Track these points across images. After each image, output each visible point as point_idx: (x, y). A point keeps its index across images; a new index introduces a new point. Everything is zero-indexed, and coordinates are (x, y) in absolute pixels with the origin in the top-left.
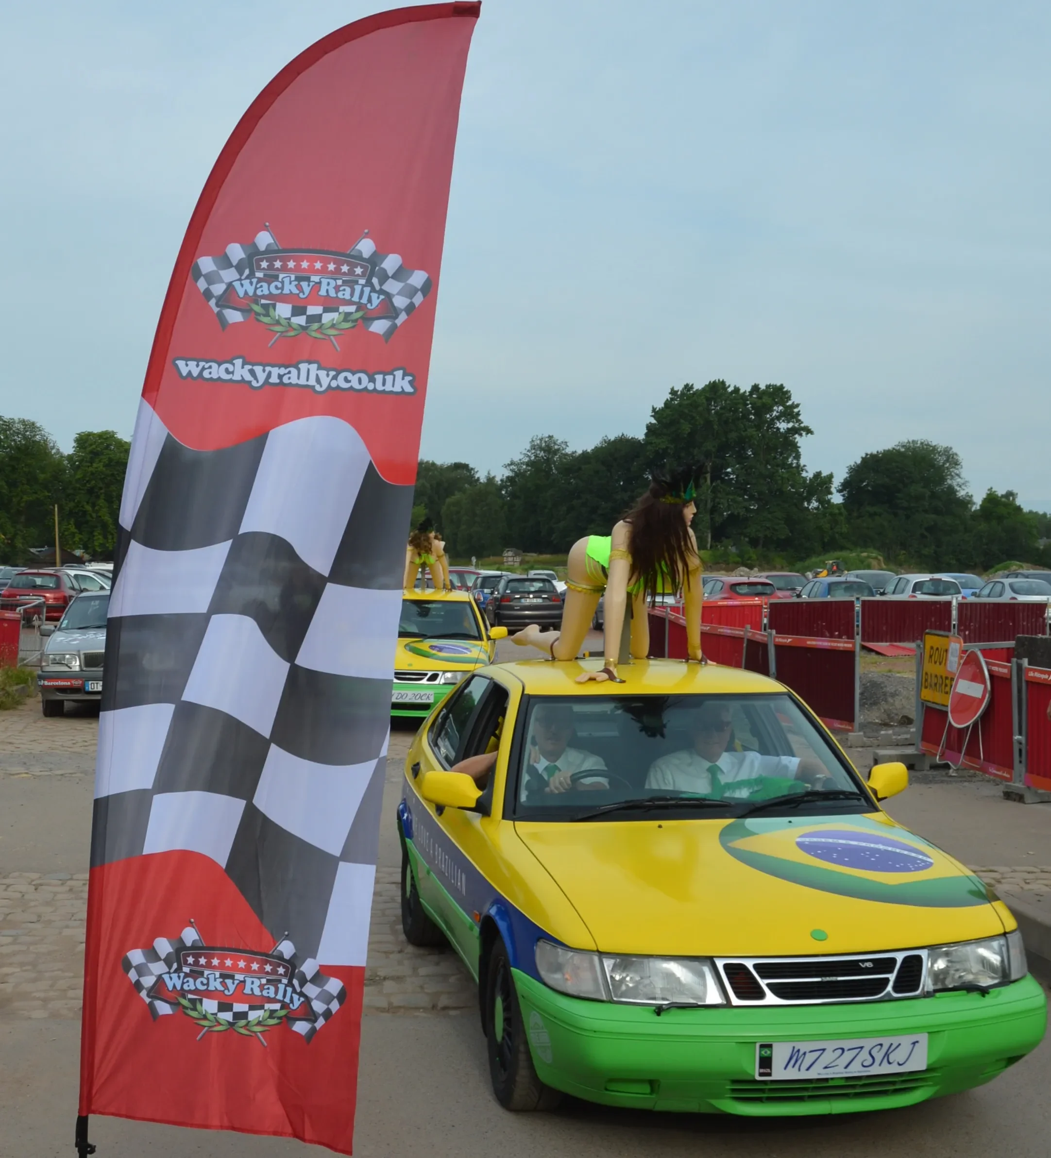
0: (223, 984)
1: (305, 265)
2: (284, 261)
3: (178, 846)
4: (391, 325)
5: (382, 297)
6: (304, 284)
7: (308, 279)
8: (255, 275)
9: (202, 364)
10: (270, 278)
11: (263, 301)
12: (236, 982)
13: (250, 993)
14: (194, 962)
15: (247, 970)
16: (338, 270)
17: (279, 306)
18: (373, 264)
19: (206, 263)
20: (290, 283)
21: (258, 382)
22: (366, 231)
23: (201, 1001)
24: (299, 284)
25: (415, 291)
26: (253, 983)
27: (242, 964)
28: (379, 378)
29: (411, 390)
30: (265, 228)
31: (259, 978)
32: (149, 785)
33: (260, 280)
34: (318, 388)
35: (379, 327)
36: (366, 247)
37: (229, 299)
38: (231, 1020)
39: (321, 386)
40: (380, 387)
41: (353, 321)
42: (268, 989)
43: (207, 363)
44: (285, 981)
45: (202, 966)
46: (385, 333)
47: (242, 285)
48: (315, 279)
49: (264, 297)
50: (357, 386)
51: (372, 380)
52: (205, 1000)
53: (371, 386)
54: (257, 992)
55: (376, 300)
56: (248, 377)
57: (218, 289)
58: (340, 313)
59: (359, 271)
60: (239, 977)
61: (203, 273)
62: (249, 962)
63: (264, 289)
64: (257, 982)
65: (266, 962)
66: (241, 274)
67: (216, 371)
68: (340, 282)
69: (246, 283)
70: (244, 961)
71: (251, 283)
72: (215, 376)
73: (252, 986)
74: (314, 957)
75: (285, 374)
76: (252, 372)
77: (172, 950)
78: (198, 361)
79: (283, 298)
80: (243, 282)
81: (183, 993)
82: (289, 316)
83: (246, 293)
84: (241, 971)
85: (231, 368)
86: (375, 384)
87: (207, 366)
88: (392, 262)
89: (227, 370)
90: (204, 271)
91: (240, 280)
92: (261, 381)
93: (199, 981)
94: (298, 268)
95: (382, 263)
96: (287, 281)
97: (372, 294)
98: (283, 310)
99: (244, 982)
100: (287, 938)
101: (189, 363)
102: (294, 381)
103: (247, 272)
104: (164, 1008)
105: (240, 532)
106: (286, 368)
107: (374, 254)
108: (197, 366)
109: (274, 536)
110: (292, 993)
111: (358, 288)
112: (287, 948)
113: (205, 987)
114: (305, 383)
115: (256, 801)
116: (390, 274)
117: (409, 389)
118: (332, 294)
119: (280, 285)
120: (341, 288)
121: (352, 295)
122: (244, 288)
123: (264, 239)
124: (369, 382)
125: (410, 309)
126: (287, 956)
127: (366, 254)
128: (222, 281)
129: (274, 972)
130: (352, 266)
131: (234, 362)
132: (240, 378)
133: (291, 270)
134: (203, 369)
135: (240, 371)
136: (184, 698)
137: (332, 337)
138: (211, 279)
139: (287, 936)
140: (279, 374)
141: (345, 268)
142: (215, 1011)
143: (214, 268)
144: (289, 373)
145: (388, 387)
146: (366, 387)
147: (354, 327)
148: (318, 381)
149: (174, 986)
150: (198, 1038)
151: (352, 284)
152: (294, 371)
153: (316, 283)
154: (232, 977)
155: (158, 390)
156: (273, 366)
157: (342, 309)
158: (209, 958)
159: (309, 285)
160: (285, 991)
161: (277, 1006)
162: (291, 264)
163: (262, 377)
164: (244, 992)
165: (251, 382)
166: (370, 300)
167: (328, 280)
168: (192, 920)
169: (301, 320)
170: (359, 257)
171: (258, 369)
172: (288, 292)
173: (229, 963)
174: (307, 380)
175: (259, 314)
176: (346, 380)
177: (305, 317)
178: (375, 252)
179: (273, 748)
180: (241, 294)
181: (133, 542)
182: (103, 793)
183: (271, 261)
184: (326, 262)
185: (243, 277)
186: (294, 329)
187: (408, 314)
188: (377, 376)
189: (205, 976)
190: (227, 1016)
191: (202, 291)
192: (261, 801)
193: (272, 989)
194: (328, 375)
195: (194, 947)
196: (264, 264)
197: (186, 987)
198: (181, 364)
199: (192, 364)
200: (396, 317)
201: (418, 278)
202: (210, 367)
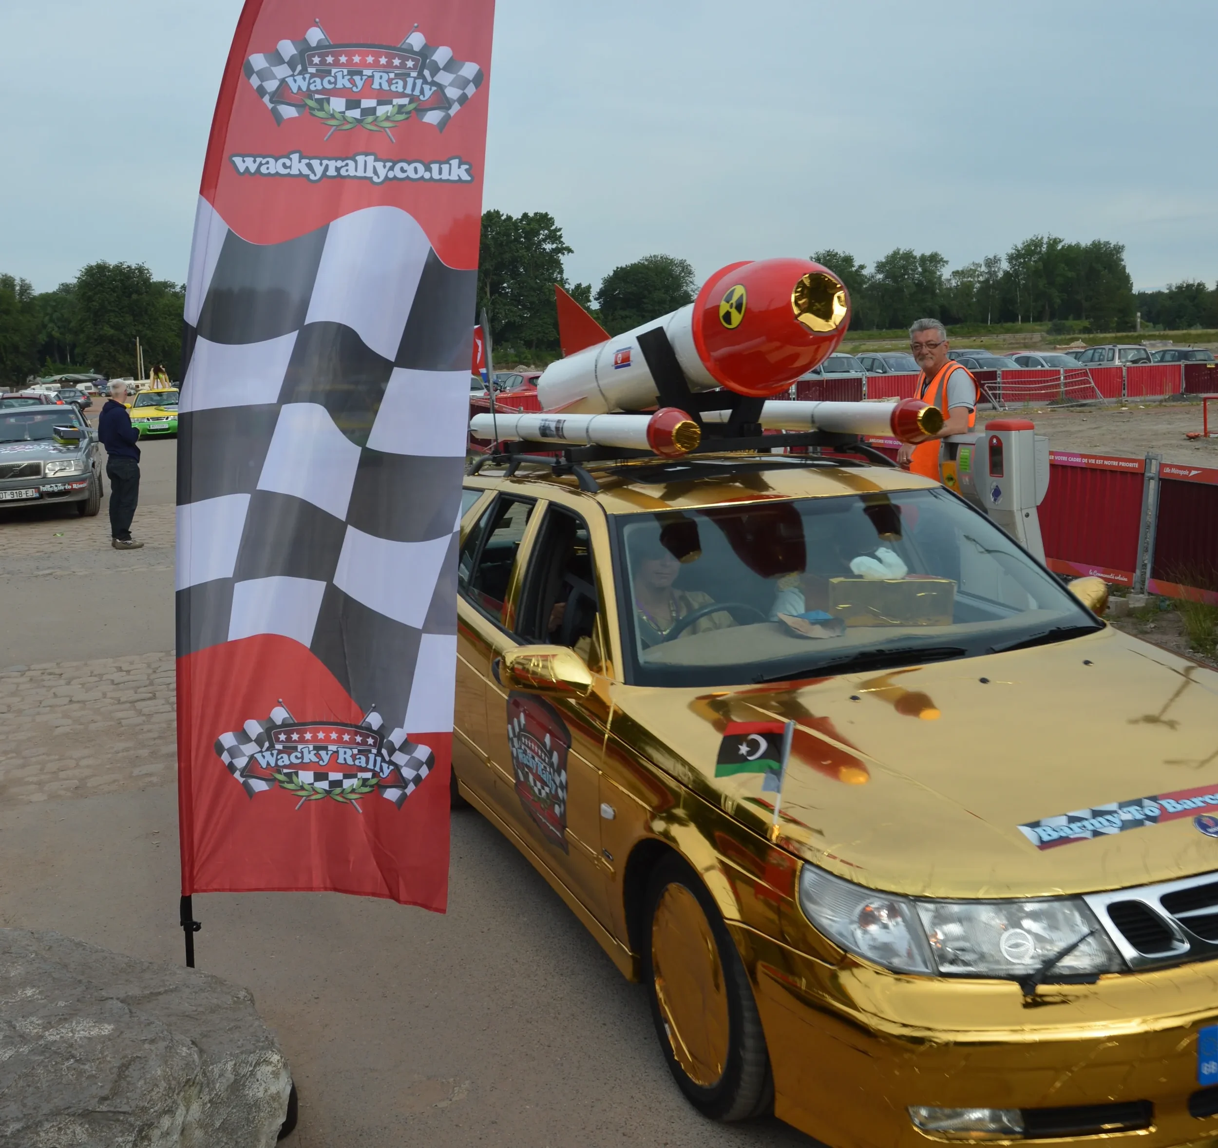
0: (317, 755)
1: (357, 59)
2: (336, 56)
3: (262, 630)
4: (444, 117)
5: (434, 88)
6: (357, 78)
7: (360, 73)
8: (307, 70)
9: (259, 160)
10: (323, 73)
11: (317, 96)
12: (330, 753)
13: (344, 762)
14: (286, 738)
15: (340, 741)
16: (390, 64)
17: (332, 99)
18: (423, 57)
19: (258, 61)
20: (343, 78)
21: (315, 175)
22: (416, 25)
23: (297, 774)
24: (352, 78)
25: (466, 83)
26: (345, 753)
27: (334, 736)
28: (435, 167)
29: (467, 178)
30: (316, 25)
31: (351, 749)
32: (229, 573)
33: (313, 76)
34: (375, 179)
35: (433, 117)
36: (416, 40)
37: (282, 94)
38: (327, 788)
39: (379, 178)
40: (436, 176)
41: (407, 113)
42: (360, 758)
43: (264, 158)
44: (374, 751)
45: (295, 741)
46: (439, 123)
47: (295, 81)
48: (367, 72)
49: (317, 92)
50: (413, 175)
51: (428, 169)
52: (300, 772)
53: (427, 175)
54: (350, 761)
55: (428, 92)
56: (306, 171)
57: (271, 86)
58: (394, 106)
59: (410, 64)
60: (332, 748)
61: (256, 70)
62: (341, 733)
63: (318, 84)
64: (349, 752)
65: (356, 734)
66: (294, 70)
67: (273, 167)
68: (392, 75)
69: (299, 78)
70: (336, 733)
71: (304, 79)
72: (272, 171)
73: (345, 756)
74: (402, 727)
75: (342, 167)
76: (309, 166)
77: (262, 731)
78: (255, 157)
79: (336, 92)
80: (295, 78)
81: (278, 769)
82: (344, 109)
83: (299, 88)
84: (334, 742)
85: (288, 163)
86: (431, 172)
87: (264, 161)
88: (442, 55)
89: (284, 166)
90: (256, 69)
91: (293, 76)
92: (319, 175)
93: (293, 756)
94: (350, 62)
95: (432, 56)
96: (339, 75)
97: (424, 86)
98: (337, 104)
99: (337, 752)
100: (375, 709)
101: (245, 159)
102: (352, 173)
103: (299, 68)
104: (259, 786)
105: (305, 324)
106: (343, 161)
107: (425, 47)
108: (255, 161)
109: (340, 325)
110: (381, 762)
111: (410, 81)
112: (374, 720)
113: (300, 760)
114: (363, 175)
115: (336, 582)
116: (441, 65)
117: (466, 177)
118: (385, 86)
119: (333, 80)
120: (394, 82)
121: (405, 87)
122: (298, 83)
123: (315, 35)
124: (425, 171)
125: (463, 100)
126: (375, 727)
127: (417, 48)
128: (275, 78)
129: (364, 742)
130: (404, 59)
131: (291, 156)
132: (298, 173)
133: (343, 65)
134: (261, 164)
135: (297, 165)
136: (258, 488)
137: (387, 129)
138: (263, 75)
139: (375, 707)
140: (336, 167)
141: (397, 62)
142: (312, 781)
143: (267, 65)
144: (347, 165)
145: (445, 176)
146: (423, 176)
147: (407, 119)
148: (375, 172)
149: (268, 764)
150: (297, 808)
151: (404, 77)
152: (351, 163)
153: (369, 77)
154: (325, 748)
155: (216, 188)
156: (329, 160)
157: (396, 101)
158: (301, 733)
159: (362, 79)
160: (375, 761)
161: (369, 775)
162: (343, 59)
163: (319, 170)
164: (338, 761)
165: (309, 175)
166: (422, 92)
167: (381, 74)
168: (281, 700)
169: (356, 113)
170: (410, 50)
171: (315, 163)
172: (342, 86)
173: (321, 735)
174: (365, 172)
175: (313, 109)
176: (403, 170)
177: (359, 110)
178: (426, 45)
179: (350, 529)
180: (295, 90)
181: (199, 338)
182: (185, 585)
183: (323, 56)
184: (377, 56)
185: (296, 73)
186: (349, 123)
187: (461, 105)
188: (432, 166)
189: (299, 750)
190: (324, 785)
191: (255, 88)
192: (341, 580)
193: (363, 759)
194: (385, 167)
195: (284, 725)
196: (316, 60)
197: (280, 763)
198: (238, 160)
199: (249, 160)
200: (450, 107)
201: (469, 70)
202: (267, 163)
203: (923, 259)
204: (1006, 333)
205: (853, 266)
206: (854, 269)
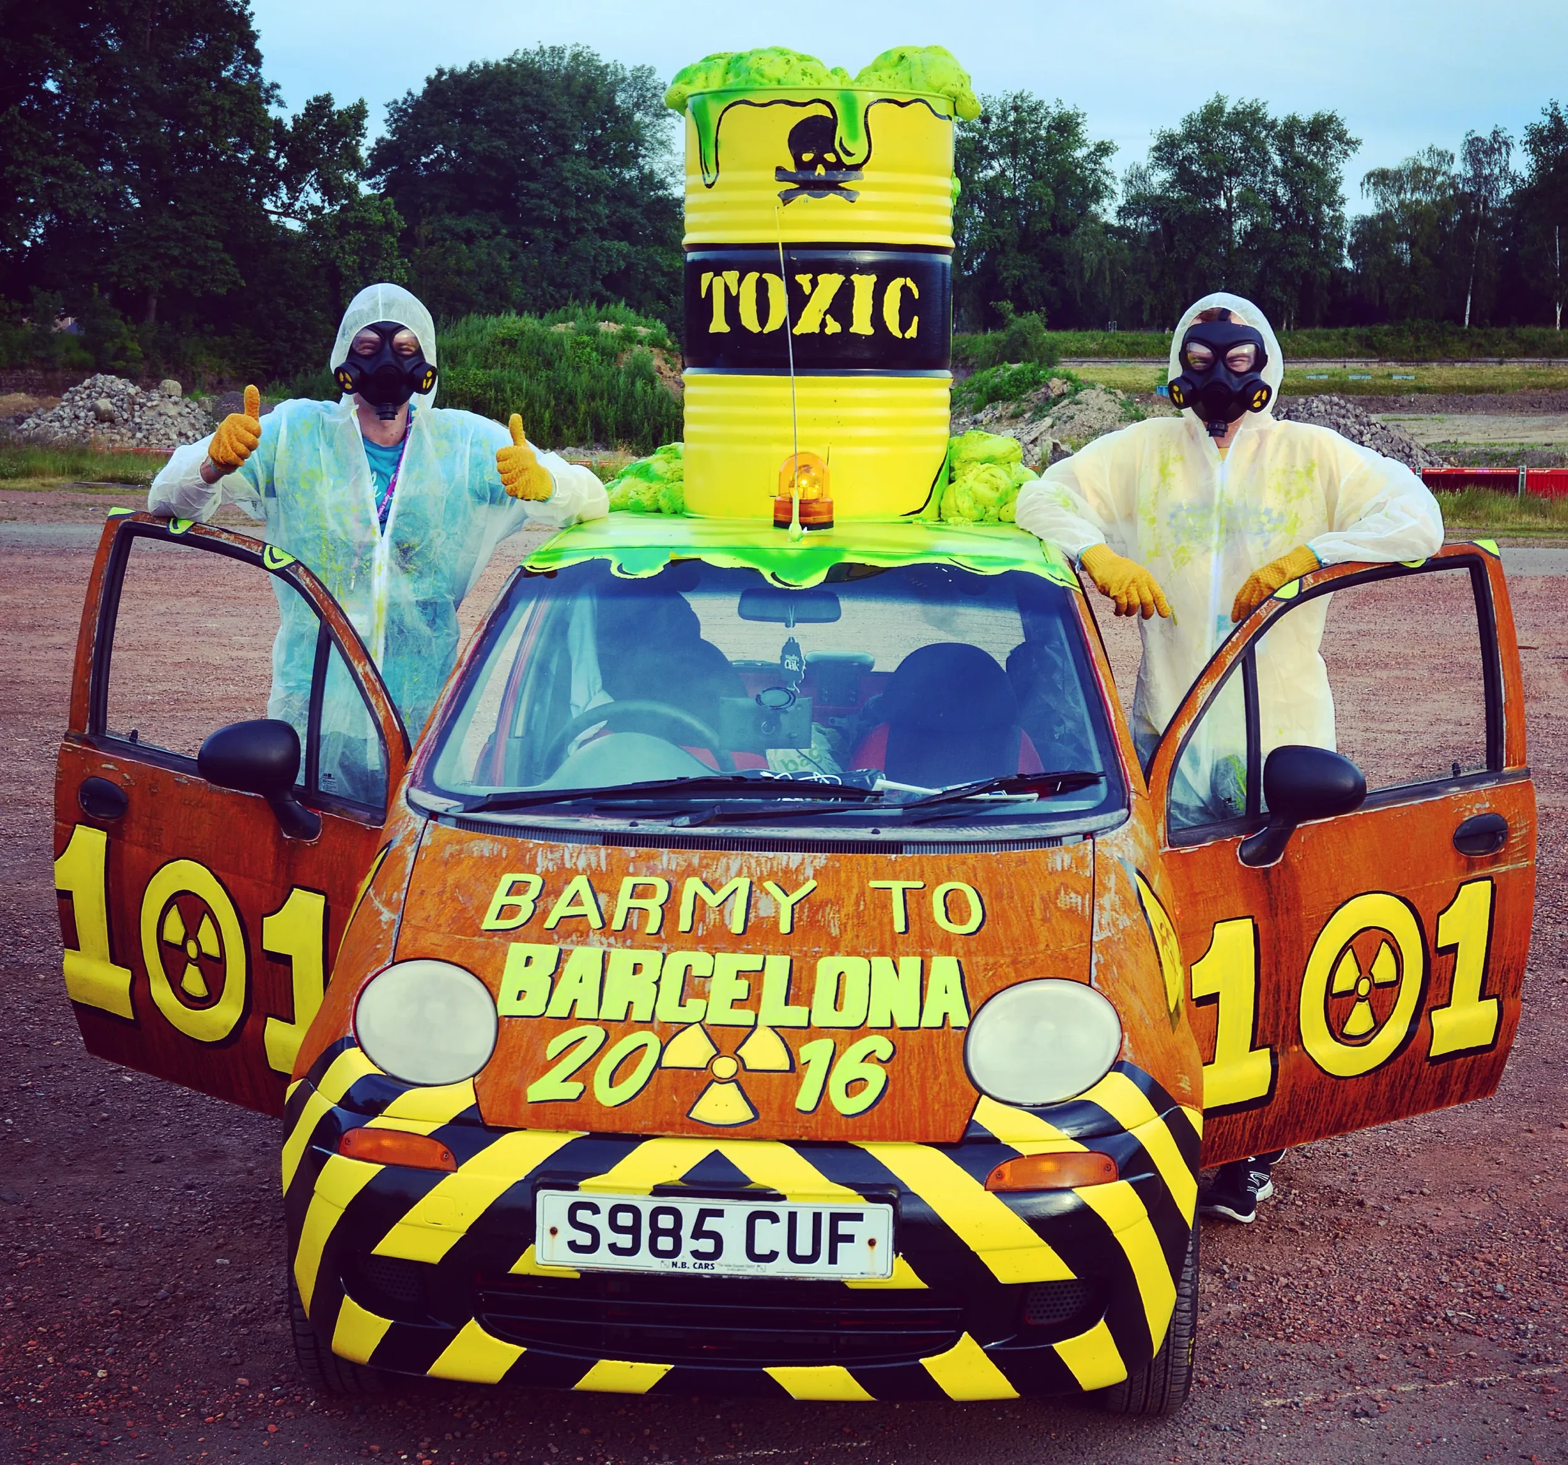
203: (1290, 130)
204: (1526, 354)
205: (1082, 144)
206: (1080, 153)
